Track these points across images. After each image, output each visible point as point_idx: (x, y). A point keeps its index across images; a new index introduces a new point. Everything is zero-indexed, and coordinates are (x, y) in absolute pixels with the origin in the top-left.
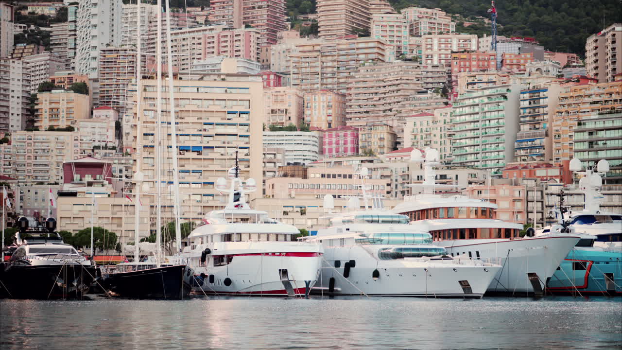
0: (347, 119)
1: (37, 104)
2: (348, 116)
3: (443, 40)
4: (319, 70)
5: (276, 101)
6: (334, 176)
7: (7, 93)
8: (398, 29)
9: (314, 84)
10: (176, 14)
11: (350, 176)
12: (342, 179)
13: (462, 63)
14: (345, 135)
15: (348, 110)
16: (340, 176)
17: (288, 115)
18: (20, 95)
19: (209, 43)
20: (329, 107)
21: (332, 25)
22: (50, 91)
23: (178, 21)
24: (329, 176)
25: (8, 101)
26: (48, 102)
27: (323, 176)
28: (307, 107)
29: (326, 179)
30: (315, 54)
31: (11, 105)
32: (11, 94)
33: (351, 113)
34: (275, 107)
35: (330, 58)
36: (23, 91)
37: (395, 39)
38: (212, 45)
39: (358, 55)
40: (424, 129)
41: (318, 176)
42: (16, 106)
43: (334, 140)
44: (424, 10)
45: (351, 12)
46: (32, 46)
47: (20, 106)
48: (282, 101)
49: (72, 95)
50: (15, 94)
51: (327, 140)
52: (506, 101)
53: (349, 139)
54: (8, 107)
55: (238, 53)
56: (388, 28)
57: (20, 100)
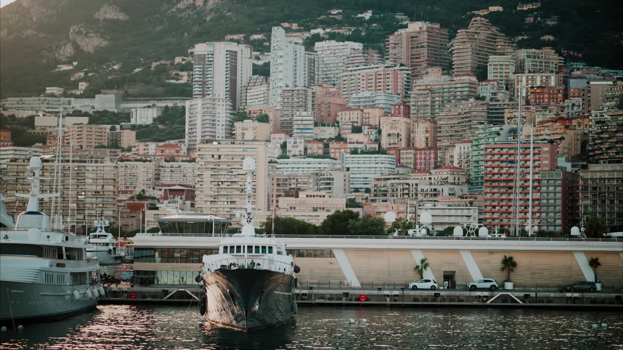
0: (438, 141)
1: (234, 130)
2: (438, 138)
3: (530, 77)
4: (429, 103)
5: (392, 128)
6: (314, 196)
7: (215, 122)
8: (506, 67)
9: (426, 113)
10: (366, 51)
11: (324, 196)
12: (318, 198)
13: (538, 96)
14: (430, 153)
15: (439, 134)
16: (317, 196)
17: (400, 137)
18: (224, 124)
19: (369, 79)
20: (427, 131)
21: (461, 64)
22: (242, 121)
23: (367, 57)
24: (311, 196)
25: (215, 128)
26: (241, 129)
27: (307, 196)
28: (413, 132)
29: (309, 198)
30: (427, 92)
31: (217, 131)
32: (217, 123)
33: (440, 137)
34: (391, 132)
35: (437, 95)
36: (226, 121)
37: (504, 75)
38: (371, 81)
39: (456, 92)
40: (466, 152)
41: (305, 196)
42: (221, 131)
43: (423, 156)
44: (533, 50)
45: (478, 54)
46: (262, 77)
47: (224, 131)
48: (396, 128)
49: (256, 124)
50: (221, 123)
51: (418, 156)
52: (499, 137)
53: (432, 156)
54: (215, 132)
55: (388, 88)
56: (499, 67)
57: (224, 127)
